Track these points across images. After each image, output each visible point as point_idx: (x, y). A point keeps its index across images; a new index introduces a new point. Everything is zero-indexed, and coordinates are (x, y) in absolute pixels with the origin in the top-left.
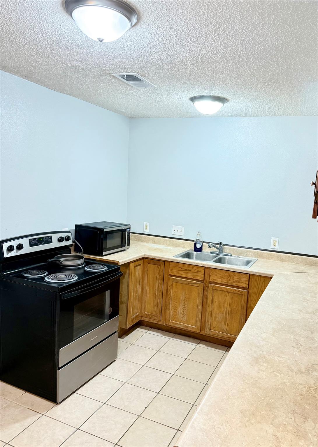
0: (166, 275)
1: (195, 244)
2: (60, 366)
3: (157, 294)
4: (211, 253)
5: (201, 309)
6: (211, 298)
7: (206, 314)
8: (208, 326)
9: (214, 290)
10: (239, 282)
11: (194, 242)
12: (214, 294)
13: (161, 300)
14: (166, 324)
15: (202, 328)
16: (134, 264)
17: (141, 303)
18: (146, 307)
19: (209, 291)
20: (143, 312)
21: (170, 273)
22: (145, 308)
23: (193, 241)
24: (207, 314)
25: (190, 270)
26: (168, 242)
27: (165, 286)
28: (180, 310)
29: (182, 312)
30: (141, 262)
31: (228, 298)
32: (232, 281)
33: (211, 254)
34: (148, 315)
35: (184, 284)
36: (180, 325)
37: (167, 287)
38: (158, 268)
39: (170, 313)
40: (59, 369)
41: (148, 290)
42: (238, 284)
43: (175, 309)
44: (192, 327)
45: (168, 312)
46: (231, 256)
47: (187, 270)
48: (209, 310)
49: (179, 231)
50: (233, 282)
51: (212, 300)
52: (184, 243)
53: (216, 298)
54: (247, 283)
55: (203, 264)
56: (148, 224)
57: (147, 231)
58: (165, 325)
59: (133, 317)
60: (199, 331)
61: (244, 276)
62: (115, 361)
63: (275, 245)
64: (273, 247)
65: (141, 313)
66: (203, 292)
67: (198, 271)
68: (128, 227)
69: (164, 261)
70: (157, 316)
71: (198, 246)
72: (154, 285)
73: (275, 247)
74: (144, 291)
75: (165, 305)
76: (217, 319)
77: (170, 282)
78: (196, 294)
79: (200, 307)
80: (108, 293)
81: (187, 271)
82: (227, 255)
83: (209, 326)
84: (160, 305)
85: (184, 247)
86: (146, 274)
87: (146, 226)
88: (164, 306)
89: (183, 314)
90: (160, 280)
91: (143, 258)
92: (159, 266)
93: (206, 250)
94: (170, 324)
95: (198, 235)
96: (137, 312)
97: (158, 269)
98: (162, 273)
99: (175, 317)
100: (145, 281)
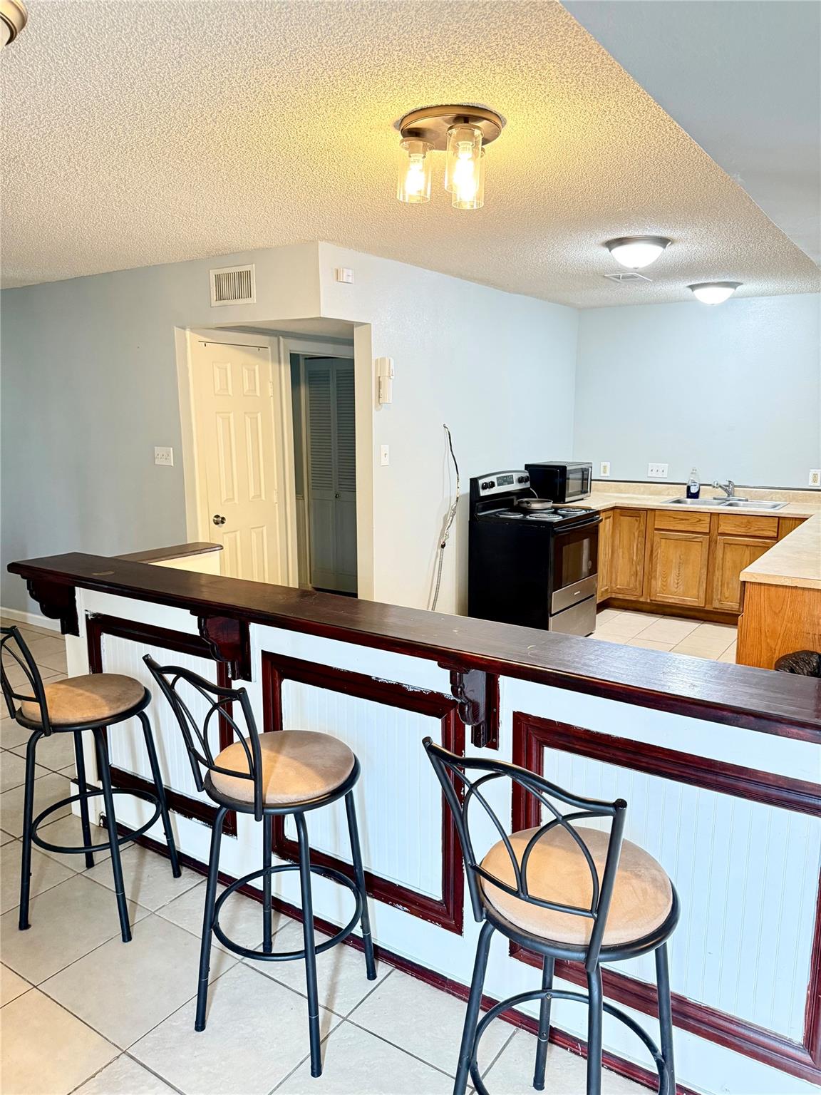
0: (649, 531)
1: (689, 488)
2: (553, 613)
3: (635, 558)
4: (715, 499)
5: (706, 573)
6: (721, 556)
7: (713, 580)
8: (716, 596)
9: (726, 544)
10: (763, 530)
11: (686, 486)
12: (726, 550)
13: (641, 566)
14: (651, 600)
15: (708, 600)
16: (604, 513)
17: (611, 572)
18: (619, 578)
19: (718, 546)
20: (614, 585)
21: (656, 527)
22: (616, 580)
23: (685, 484)
24: (715, 579)
25: (688, 520)
26: (642, 489)
27: (648, 545)
28: (672, 579)
29: (676, 581)
30: (610, 513)
31: (747, 553)
32: (753, 529)
33: (715, 501)
34: (622, 589)
35: (679, 540)
36: (673, 599)
37: (652, 547)
38: (637, 520)
39: (657, 584)
40: (552, 615)
41: (621, 554)
42: (761, 532)
43: (665, 577)
44: (693, 599)
45: (653, 582)
46: (747, 500)
47: (682, 519)
48: (718, 574)
49: (660, 470)
50: (756, 530)
51: (723, 559)
52: (668, 489)
53: (729, 556)
54: (776, 530)
55: (709, 509)
56: (608, 464)
57: (606, 475)
58: (649, 601)
59: (602, 590)
60: (703, 605)
61: (771, 519)
62: (591, 634)
63: (815, 481)
64: (813, 484)
65: (612, 588)
66: (709, 548)
67: (700, 520)
68: (589, 465)
69: (646, 510)
70: (636, 589)
71: (693, 490)
72: (630, 546)
73: (816, 484)
74: (615, 555)
75: (649, 573)
76: (730, 586)
77: (657, 539)
78: (698, 553)
79: (704, 571)
80: (586, 542)
81: (684, 522)
82: (740, 500)
83: (719, 597)
84: (640, 574)
85: (668, 495)
86: (617, 532)
87: (605, 467)
88: (647, 575)
89: (678, 583)
90: (640, 539)
91: (613, 509)
92: (638, 518)
93: (706, 495)
94: (657, 599)
95: (692, 473)
96: (607, 585)
97: (637, 524)
98: (643, 528)
99: (665, 588)
100: (617, 542)
